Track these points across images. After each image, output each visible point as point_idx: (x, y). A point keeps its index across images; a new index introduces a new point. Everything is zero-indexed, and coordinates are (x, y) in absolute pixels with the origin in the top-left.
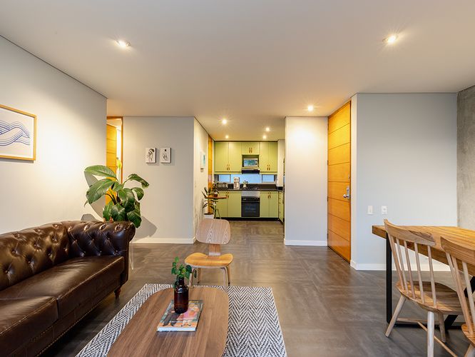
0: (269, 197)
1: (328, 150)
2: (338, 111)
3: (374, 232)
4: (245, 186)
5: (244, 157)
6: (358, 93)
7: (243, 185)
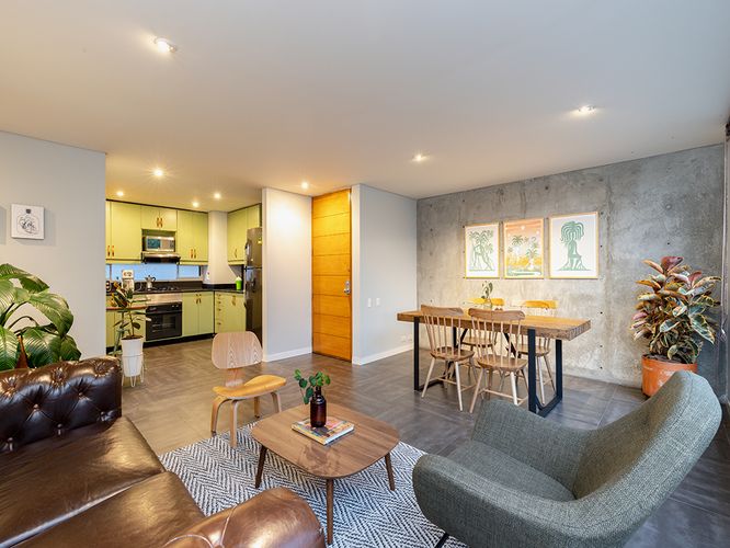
0: (199, 301)
1: (313, 237)
2: (330, 194)
3: (399, 319)
4: (149, 286)
5: (145, 232)
6: (361, 184)
7: (145, 284)
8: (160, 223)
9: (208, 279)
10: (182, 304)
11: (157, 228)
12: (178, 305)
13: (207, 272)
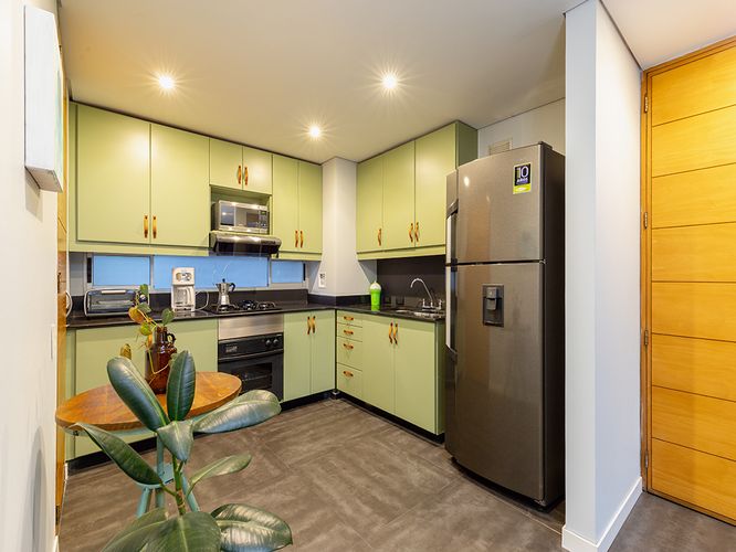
0: (312, 329)
4: (224, 300)
5: (217, 193)
7: (215, 296)
8: (243, 176)
9: (320, 286)
10: (282, 337)
11: (239, 187)
12: (278, 338)
13: (319, 272)
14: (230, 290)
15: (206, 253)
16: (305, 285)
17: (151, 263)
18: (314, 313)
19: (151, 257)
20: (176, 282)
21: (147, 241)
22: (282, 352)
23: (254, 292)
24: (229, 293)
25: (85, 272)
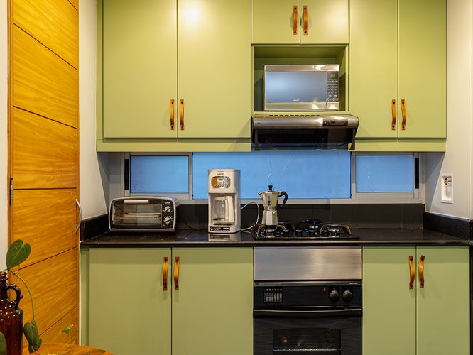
4: (269, 218)
8: (300, 21)
9: (444, 198)
10: (360, 287)
11: (294, 40)
12: (351, 288)
13: (442, 174)
14: (281, 201)
15: (247, 147)
16: (417, 197)
17: (191, 162)
18: (422, 251)
19: (190, 155)
20: (212, 190)
21: (173, 134)
22: (360, 315)
23: (327, 207)
24: (278, 208)
25: (123, 176)
